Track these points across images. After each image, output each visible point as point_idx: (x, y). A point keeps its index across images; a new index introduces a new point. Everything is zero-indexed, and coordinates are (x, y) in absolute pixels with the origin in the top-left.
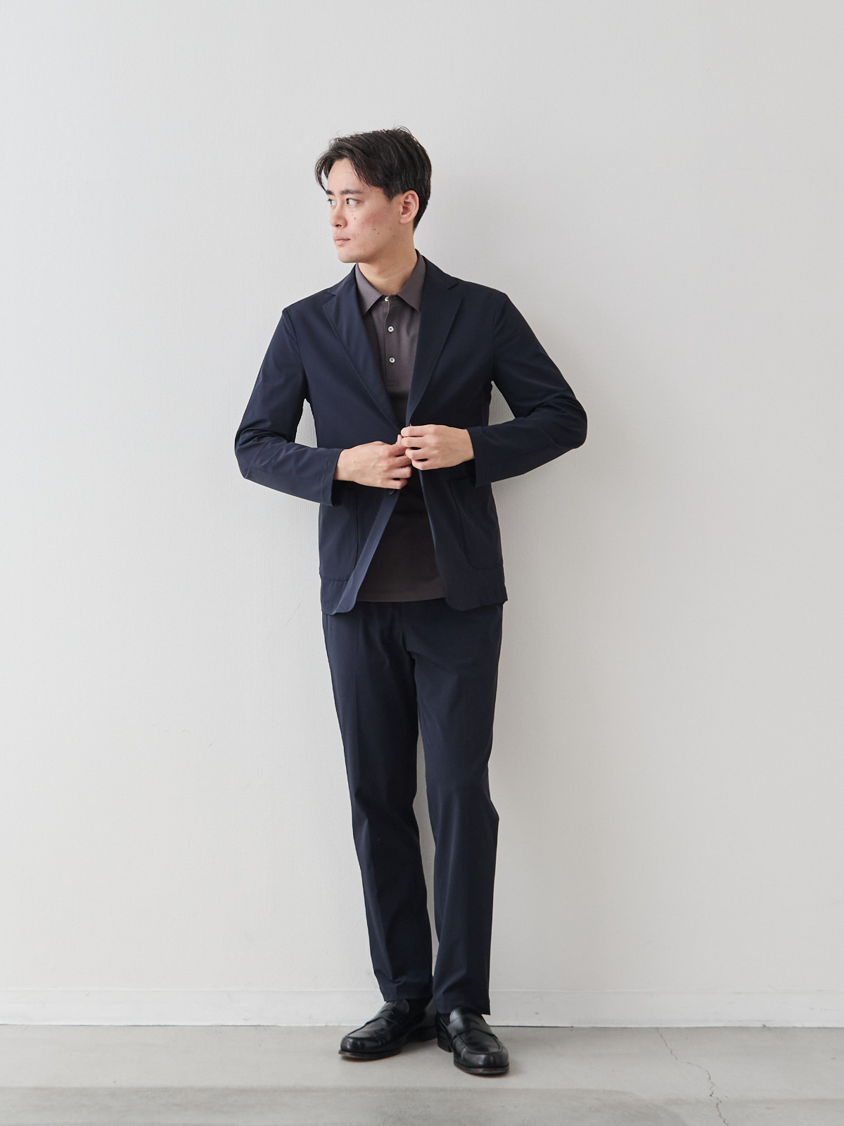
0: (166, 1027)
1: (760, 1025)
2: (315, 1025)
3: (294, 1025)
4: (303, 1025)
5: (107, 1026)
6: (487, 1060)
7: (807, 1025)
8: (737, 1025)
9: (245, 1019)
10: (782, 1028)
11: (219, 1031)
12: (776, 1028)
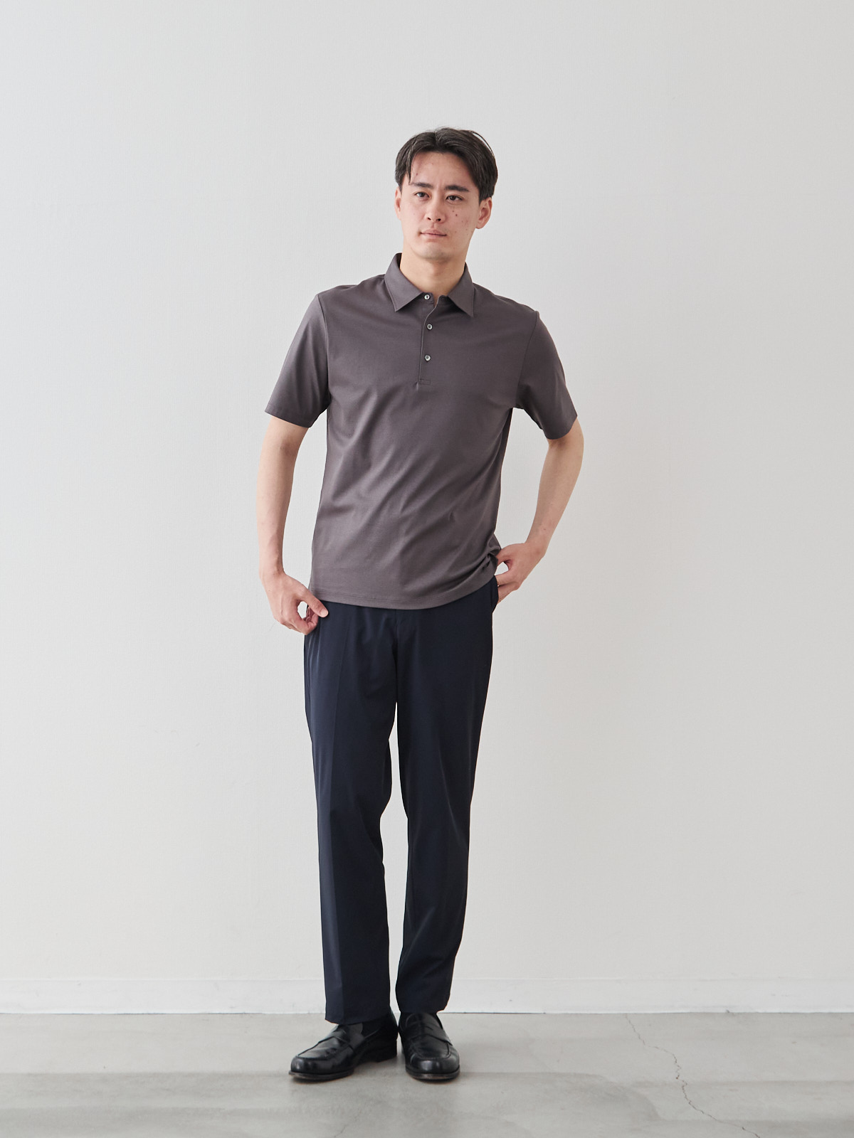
0: (156, 1016)
1: (723, 1011)
2: (298, 1012)
3: (277, 1013)
4: (287, 1013)
5: (99, 1015)
6: (434, 1066)
7: (769, 1011)
8: (702, 1011)
9: (232, 1008)
10: (744, 1013)
11: (207, 1018)
12: (739, 1013)
